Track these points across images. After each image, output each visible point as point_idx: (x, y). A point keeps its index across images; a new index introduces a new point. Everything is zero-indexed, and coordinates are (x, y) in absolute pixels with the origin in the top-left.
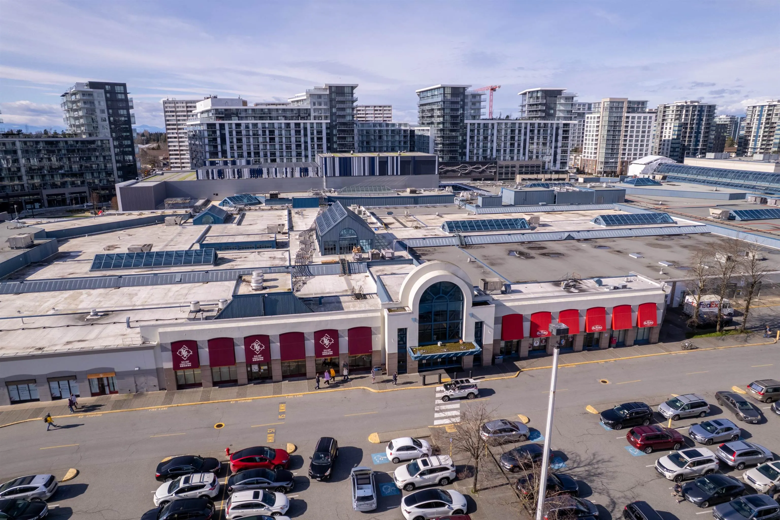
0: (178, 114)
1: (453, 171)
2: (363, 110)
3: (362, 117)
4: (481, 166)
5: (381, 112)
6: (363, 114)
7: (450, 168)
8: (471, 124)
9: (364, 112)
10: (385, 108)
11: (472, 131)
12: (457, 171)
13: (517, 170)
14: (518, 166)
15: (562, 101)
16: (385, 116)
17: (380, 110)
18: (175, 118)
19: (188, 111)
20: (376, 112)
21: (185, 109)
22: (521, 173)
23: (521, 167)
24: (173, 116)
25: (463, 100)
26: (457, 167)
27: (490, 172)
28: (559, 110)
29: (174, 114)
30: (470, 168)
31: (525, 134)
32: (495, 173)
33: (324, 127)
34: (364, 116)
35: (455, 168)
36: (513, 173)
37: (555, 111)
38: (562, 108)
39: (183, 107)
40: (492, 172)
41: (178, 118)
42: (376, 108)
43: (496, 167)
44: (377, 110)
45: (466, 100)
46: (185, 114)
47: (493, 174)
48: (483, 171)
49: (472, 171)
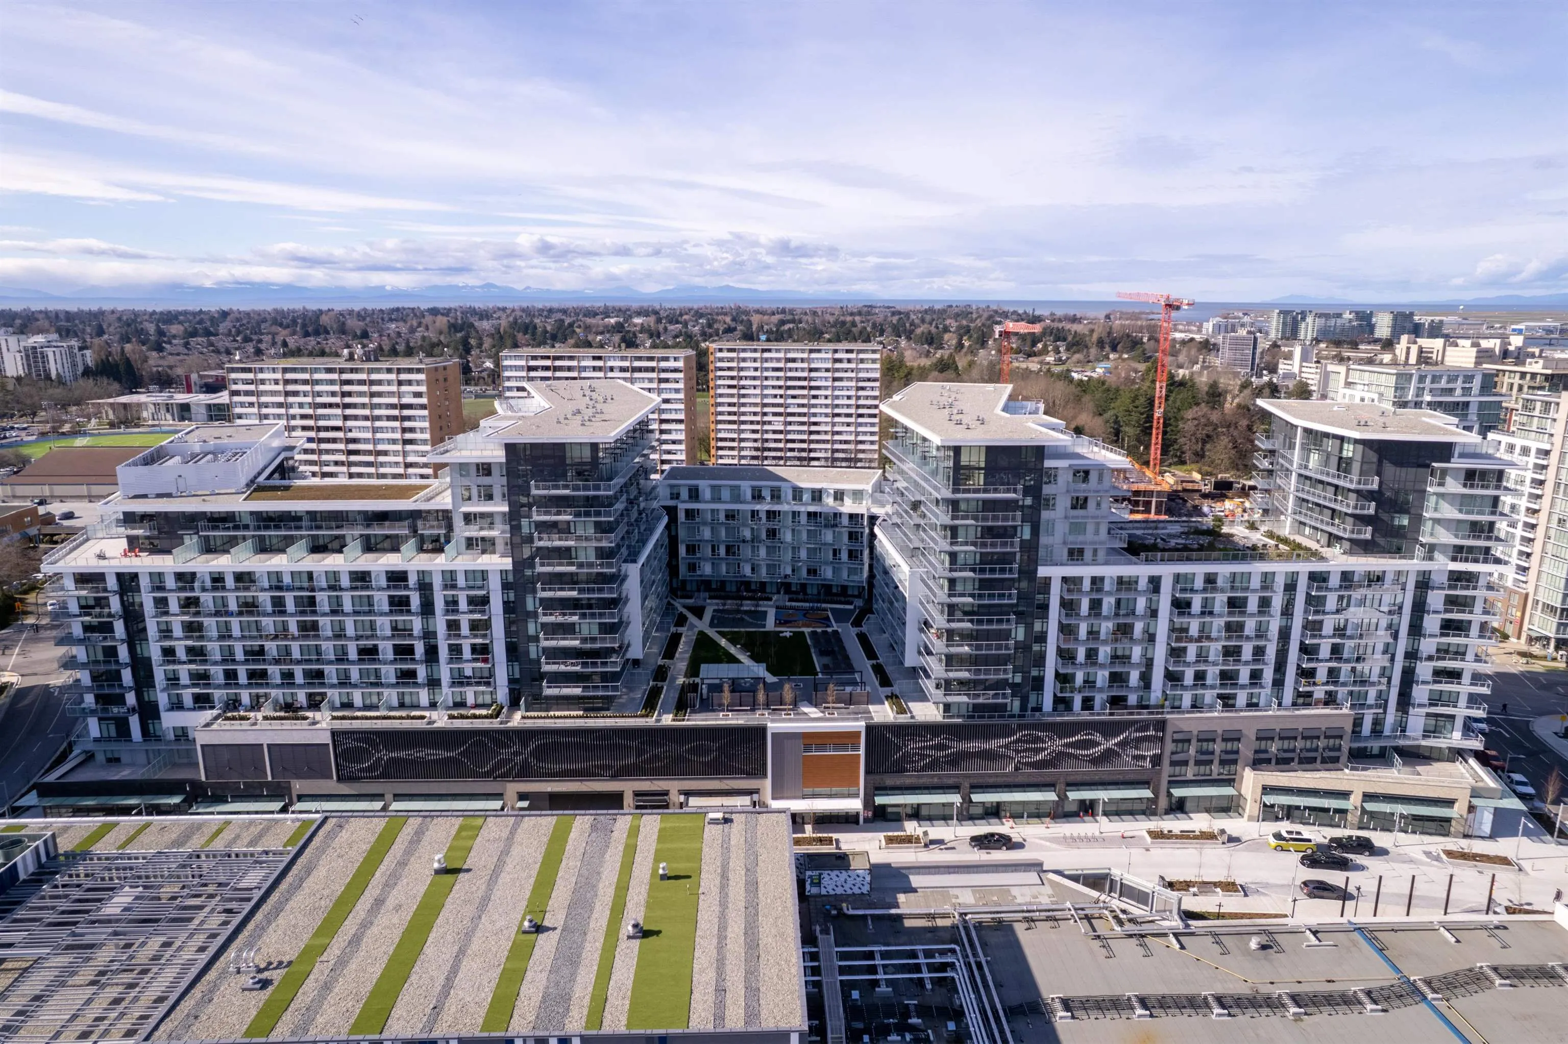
0: (263, 399)
1: (989, 756)
2: (803, 360)
3: (799, 379)
4: (1098, 737)
5: (853, 366)
6: (803, 370)
7: (974, 746)
8: (1065, 580)
9: (805, 365)
10: (861, 356)
11: (1068, 606)
12: (1003, 756)
13: (1246, 750)
14: (1250, 733)
15: (1453, 486)
16: (861, 375)
17: (849, 361)
18: (255, 410)
19: (287, 394)
20: (838, 365)
21: (280, 388)
22: (1259, 762)
23: (1264, 736)
24: (251, 405)
25: (1034, 491)
26: (1002, 741)
27: (1137, 758)
28: (1437, 521)
29: (253, 399)
30: (1057, 744)
31: (1287, 612)
32: (1157, 760)
33: (495, 585)
34: (805, 374)
35: (993, 744)
36: (1230, 760)
37: (1418, 520)
38: (1450, 512)
39: (276, 382)
40: (1144, 758)
41: (265, 411)
42: (837, 356)
43: (1162, 740)
44: (840, 361)
45: (1047, 490)
46: (281, 399)
47: (1148, 764)
48: (1108, 756)
49: (1061, 754)
